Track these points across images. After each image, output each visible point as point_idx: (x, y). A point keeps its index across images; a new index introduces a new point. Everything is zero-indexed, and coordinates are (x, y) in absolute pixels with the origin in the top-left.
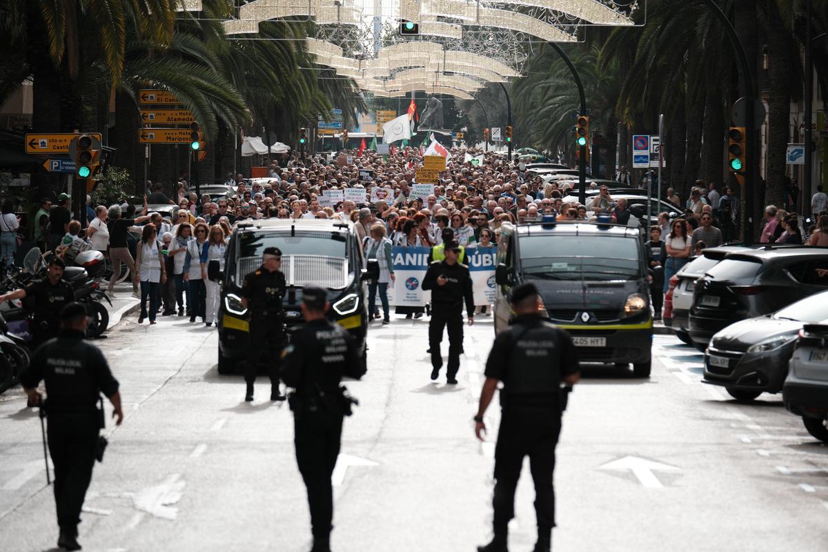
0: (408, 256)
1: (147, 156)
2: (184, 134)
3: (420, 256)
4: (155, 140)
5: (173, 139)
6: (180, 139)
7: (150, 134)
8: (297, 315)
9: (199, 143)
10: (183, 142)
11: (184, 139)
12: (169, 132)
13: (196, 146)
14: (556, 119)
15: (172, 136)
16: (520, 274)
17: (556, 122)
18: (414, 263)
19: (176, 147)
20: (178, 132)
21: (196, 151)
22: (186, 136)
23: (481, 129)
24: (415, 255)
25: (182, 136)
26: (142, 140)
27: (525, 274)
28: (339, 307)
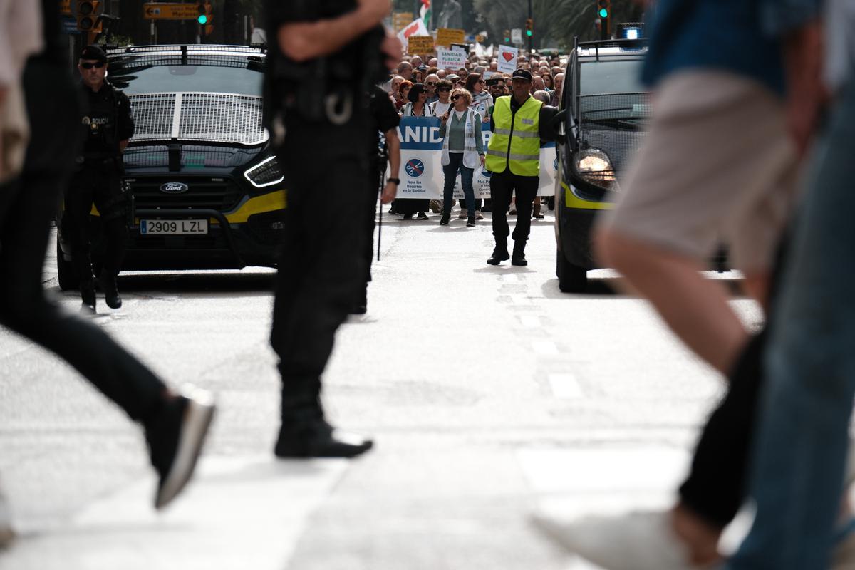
0: (408, 129)
1: (153, 33)
2: (191, 9)
3: (425, 129)
4: (160, 16)
5: (180, 15)
6: (187, 15)
7: (155, 9)
8: (183, 188)
9: (207, 17)
10: (189, 18)
11: (191, 14)
12: (174, 7)
13: (203, 20)
14: (577, 12)
15: (178, 12)
16: (576, 122)
17: (578, 16)
18: (417, 139)
19: (183, 23)
20: (184, 7)
21: (203, 25)
22: (192, 12)
23: (501, 31)
24: (418, 129)
25: (189, 12)
26: (147, 16)
27: (585, 121)
28: (252, 176)
